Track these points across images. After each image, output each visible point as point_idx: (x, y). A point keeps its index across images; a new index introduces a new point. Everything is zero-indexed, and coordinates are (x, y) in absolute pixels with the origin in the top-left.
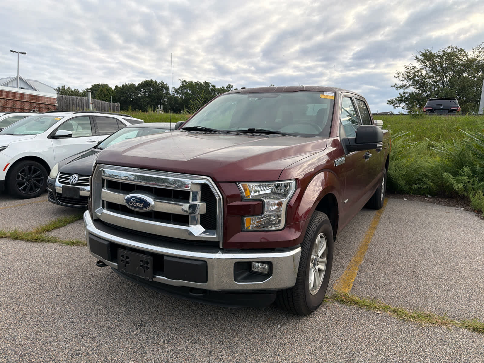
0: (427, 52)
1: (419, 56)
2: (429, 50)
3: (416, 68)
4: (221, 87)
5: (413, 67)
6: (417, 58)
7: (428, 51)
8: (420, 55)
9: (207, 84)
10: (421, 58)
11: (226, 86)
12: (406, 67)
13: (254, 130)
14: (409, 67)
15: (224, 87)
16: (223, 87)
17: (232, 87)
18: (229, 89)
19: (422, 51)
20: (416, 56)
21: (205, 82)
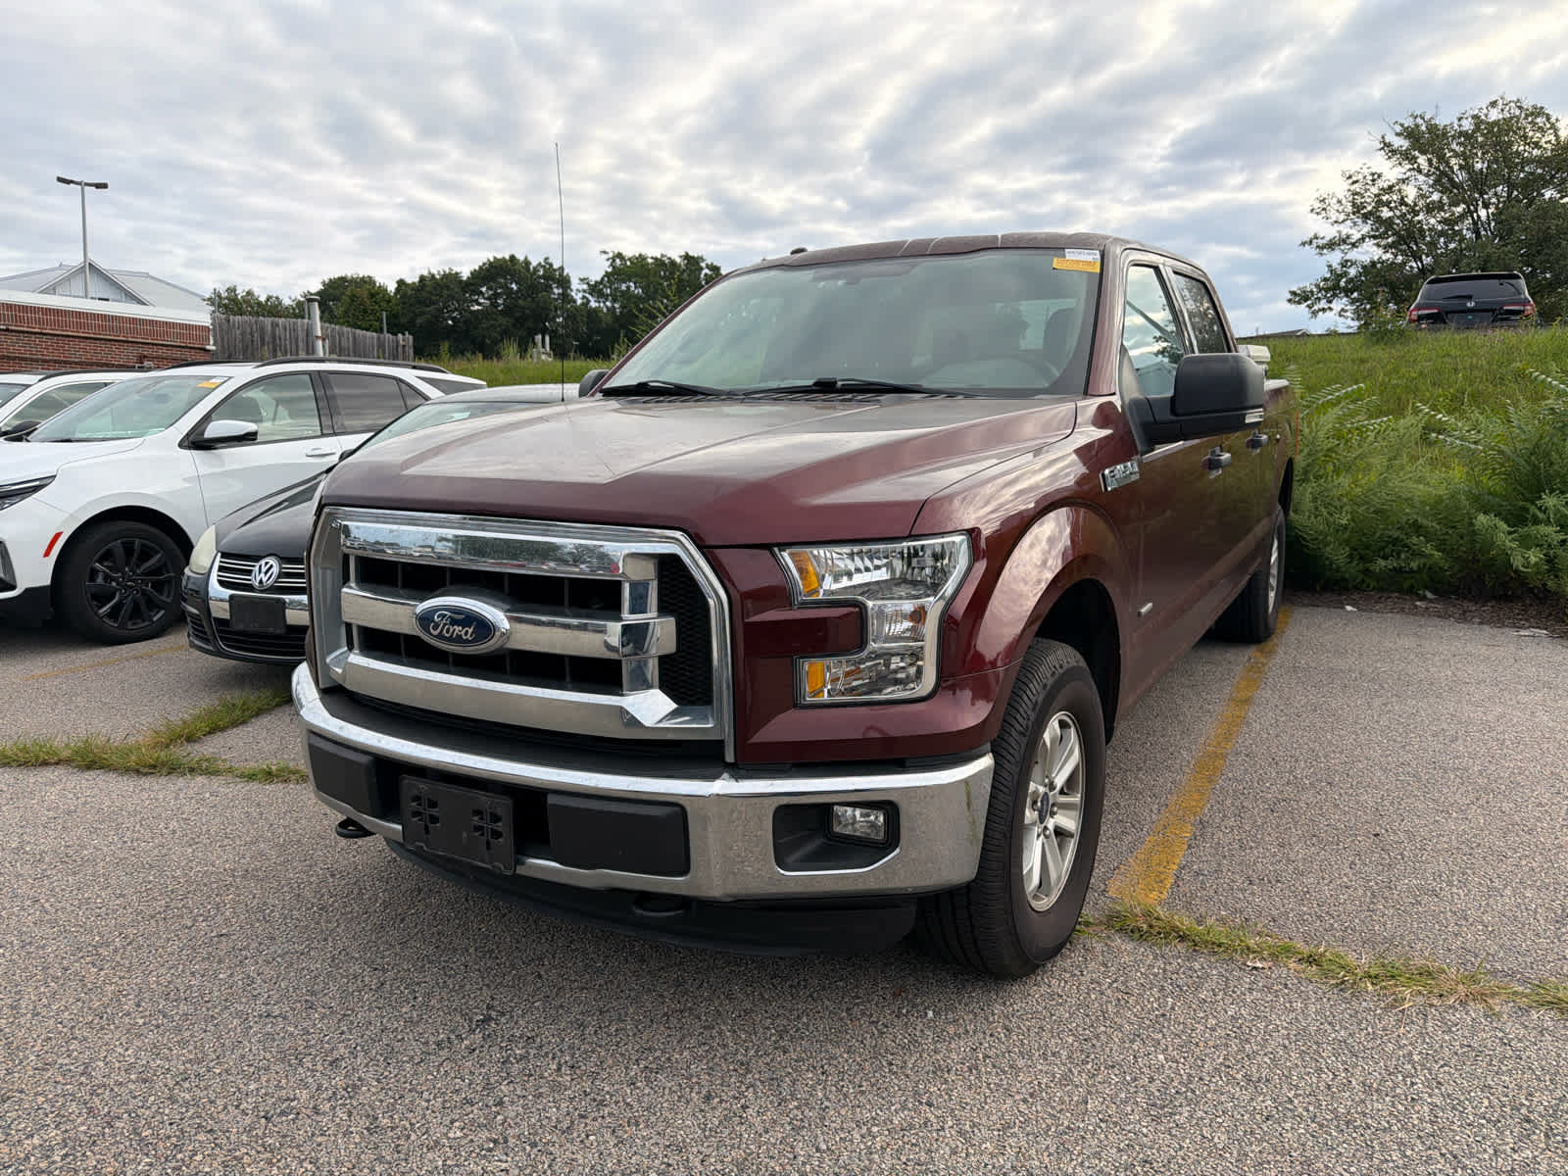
0: (1419, 121)
1: (1391, 138)
2: (1427, 117)
3: (1383, 178)
5: (1373, 174)
6: (1386, 145)
7: (1423, 118)
8: (1398, 134)
9: (692, 261)
10: (1401, 143)
12: (1350, 177)
13: (836, 382)
14: (1360, 177)
19: (1403, 121)
20: (1383, 137)
21: (687, 257)
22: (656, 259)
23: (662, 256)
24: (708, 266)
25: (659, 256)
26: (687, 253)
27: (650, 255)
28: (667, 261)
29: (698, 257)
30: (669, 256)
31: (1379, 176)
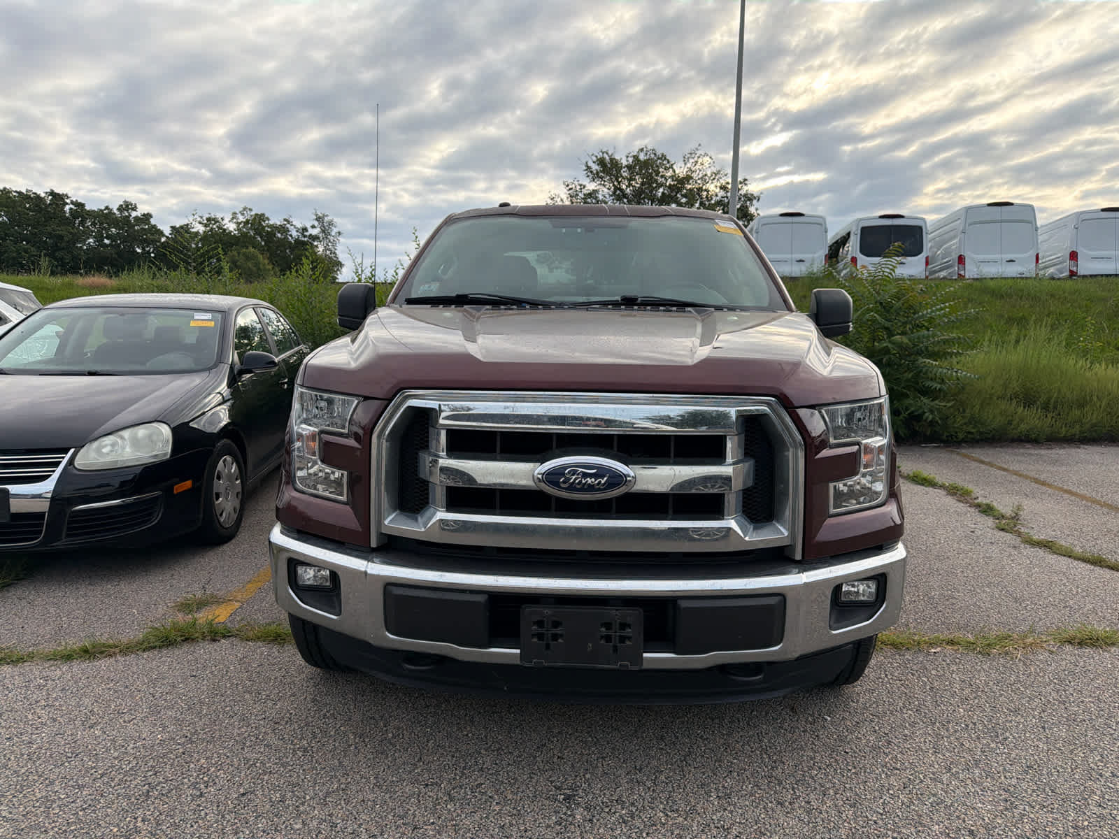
0: (605, 155)
1: (591, 164)
2: (610, 154)
3: (586, 188)
4: (103, 208)
5: (581, 185)
6: (589, 168)
7: (607, 153)
8: (594, 162)
9: (58, 198)
10: (595, 167)
11: (117, 206)
12: (568, 186)
13: (637, 299)
14: (573, 186)
15: (111, 207)
16: (107, 208)
17: (134, 209)
18: (127, 214)
19: (597, 154)
20: (587, 163)
21: (52, 193)
22: (20, 193)
23: (27, 191)
24: (72, 202)
25: (24, 191)
26: (52, 190)
27: (14, 190)
28: (32, 196)
29: (63, 194)
30: (34, 191)
31: (584, 187)
